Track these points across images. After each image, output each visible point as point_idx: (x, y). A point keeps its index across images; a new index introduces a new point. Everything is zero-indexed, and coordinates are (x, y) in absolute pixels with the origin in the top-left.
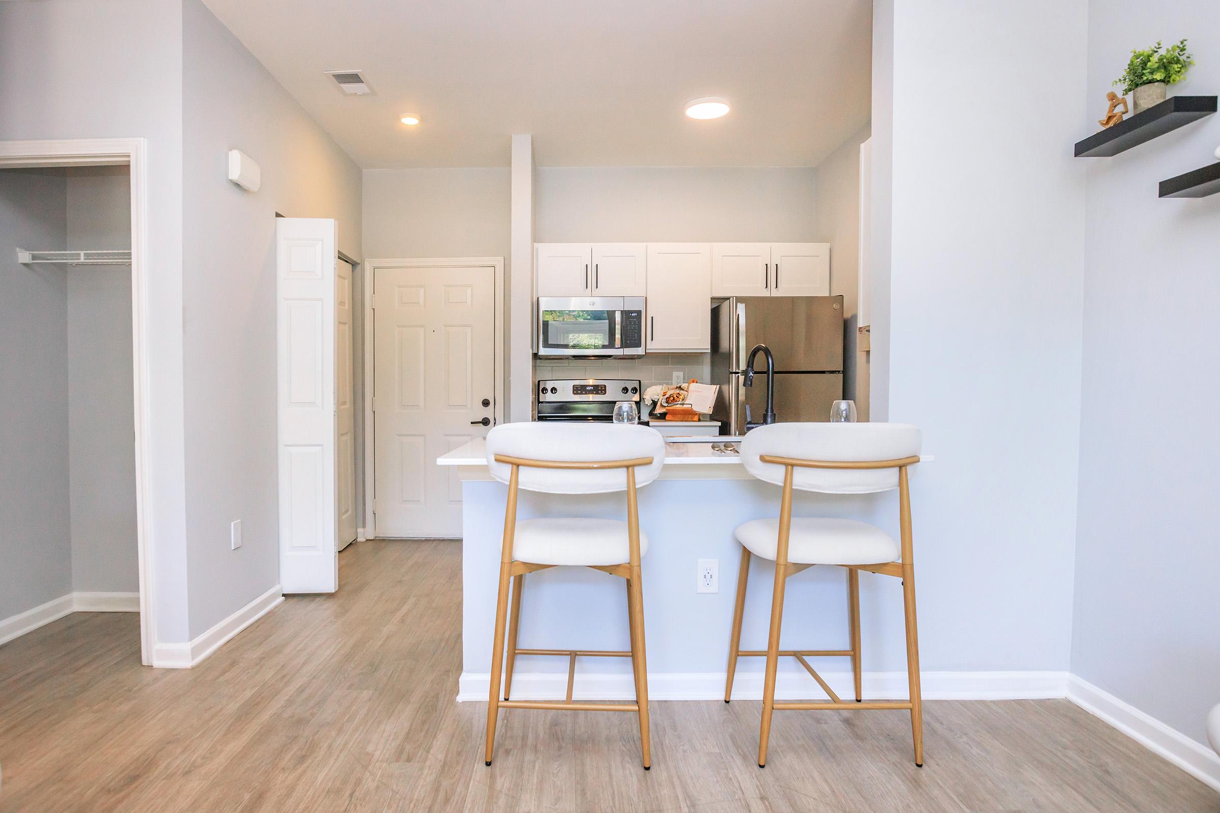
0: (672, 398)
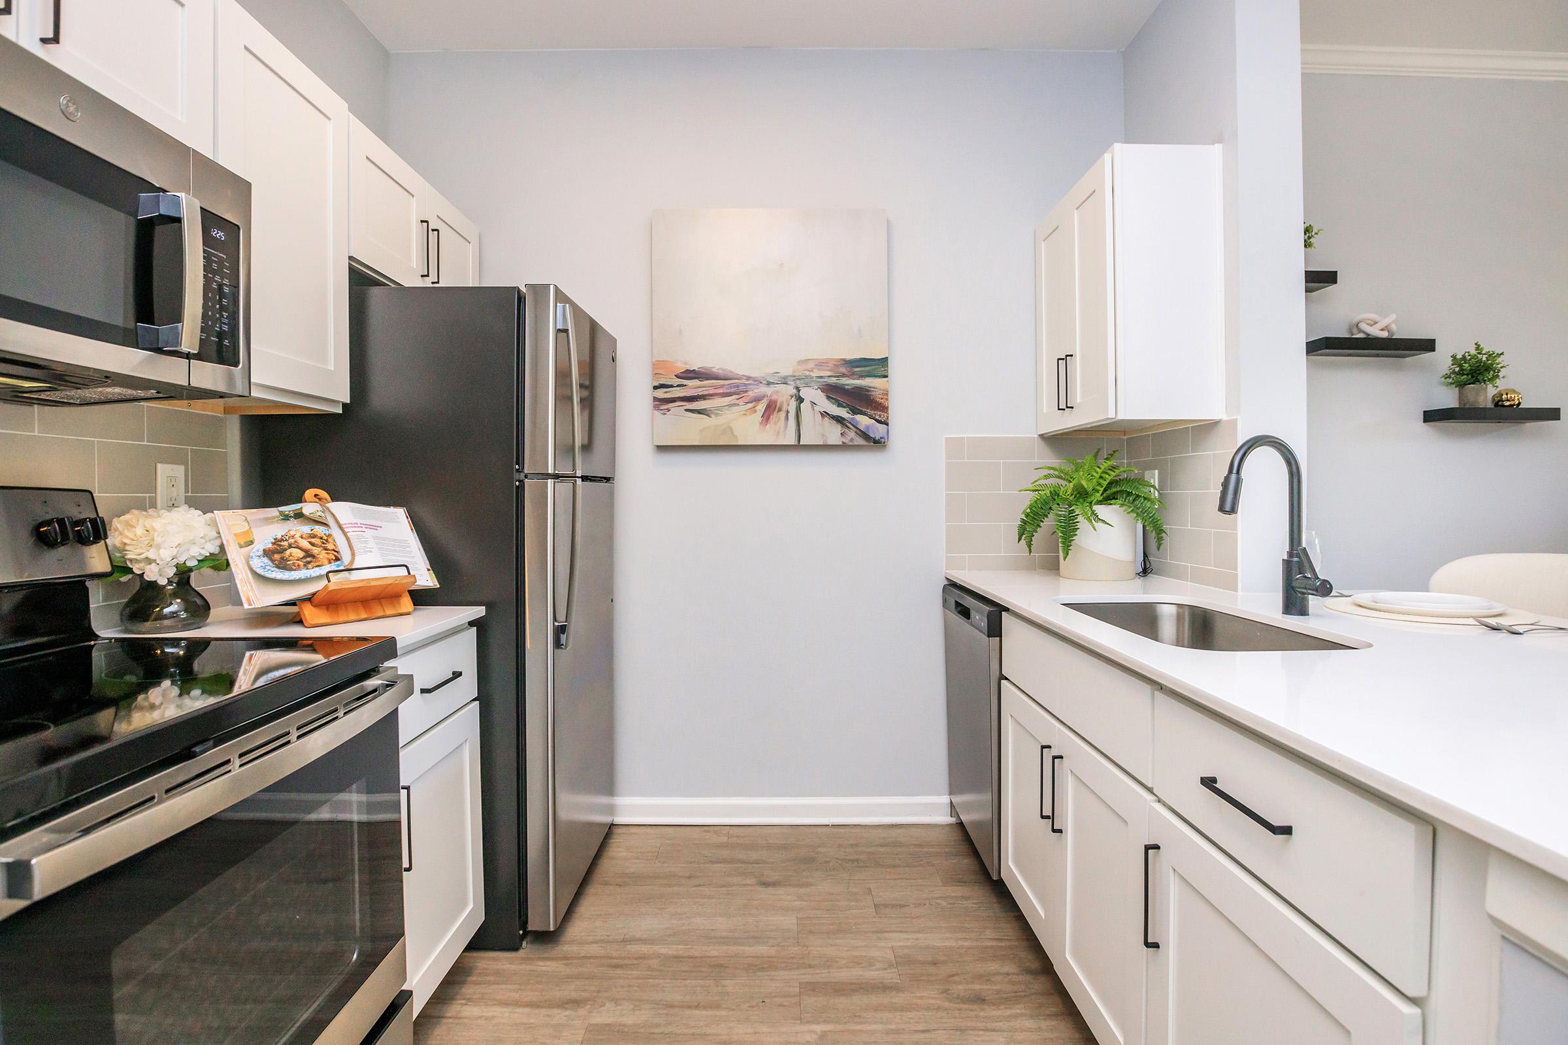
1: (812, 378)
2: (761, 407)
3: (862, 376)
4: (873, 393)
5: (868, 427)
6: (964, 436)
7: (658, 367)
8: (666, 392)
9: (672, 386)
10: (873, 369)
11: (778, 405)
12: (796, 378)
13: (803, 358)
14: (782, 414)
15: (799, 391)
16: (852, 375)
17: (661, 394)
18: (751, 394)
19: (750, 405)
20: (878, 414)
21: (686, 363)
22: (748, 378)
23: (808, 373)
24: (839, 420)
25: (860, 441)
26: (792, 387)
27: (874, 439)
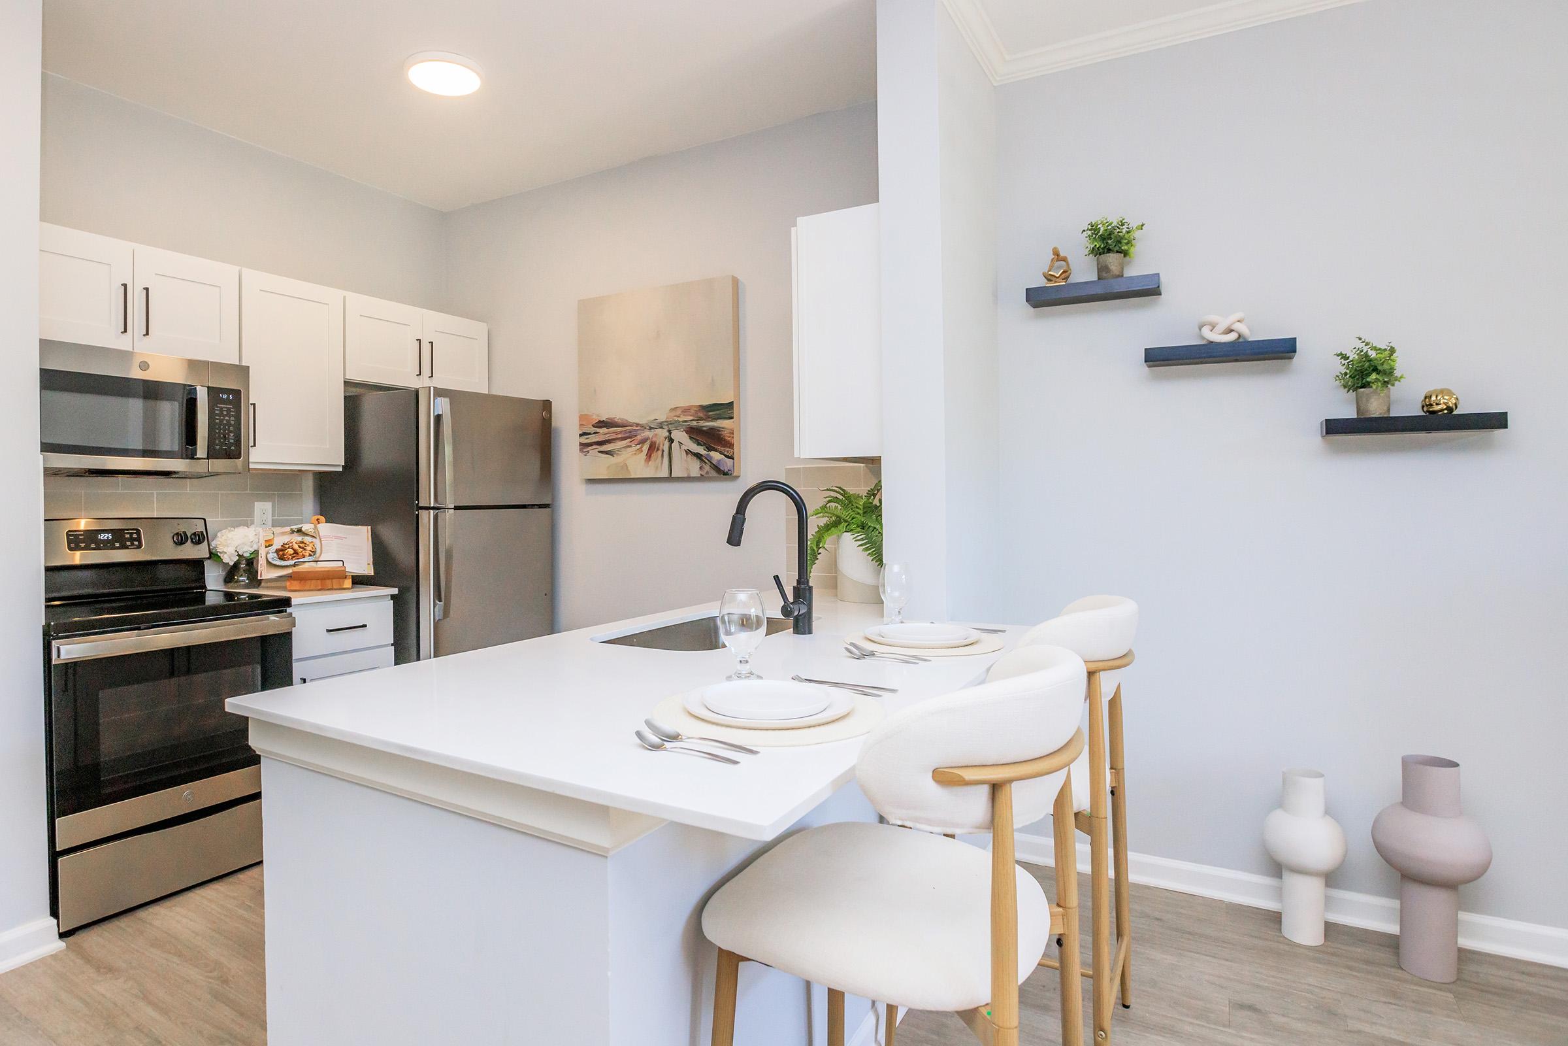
0: (291, 551)
1: (679, 422)
2: (646, 447)
3: (715, 419)
4: (723, 433)
5: (719, 461)
6: (799, 467)
7: (582, 418)
8: (587, 439)
9: (589, 434)
10: (723, 412)
11: (657, 446)
12: (669, 423)
13: (673, 407)
14: (660, 453)
15: (670, 433)
16: (707, 418)
17: (584, 440)
18: (639, 437)
19: (638, 446)
20: (727, 450)
21: (598, 416)
22: (637, 425)
23: (676, 419)
24: (698, 456)
25: (713, 473)
26: (666, 430)
27: (723, 471)
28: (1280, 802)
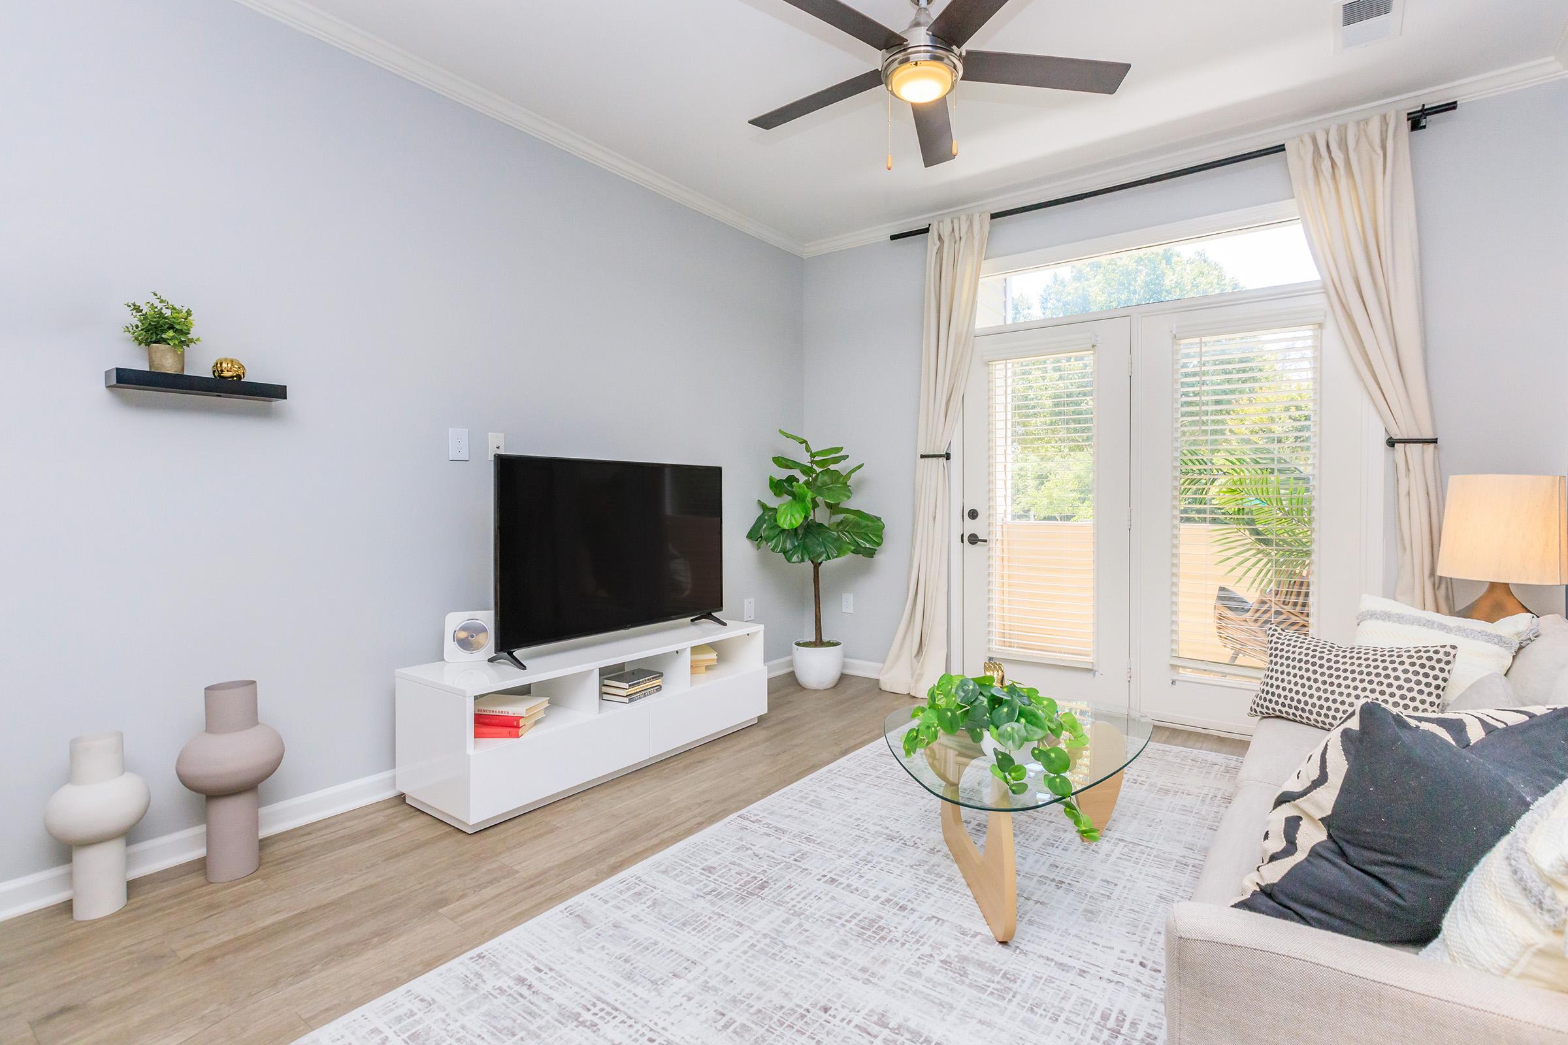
28: (69, 777)
